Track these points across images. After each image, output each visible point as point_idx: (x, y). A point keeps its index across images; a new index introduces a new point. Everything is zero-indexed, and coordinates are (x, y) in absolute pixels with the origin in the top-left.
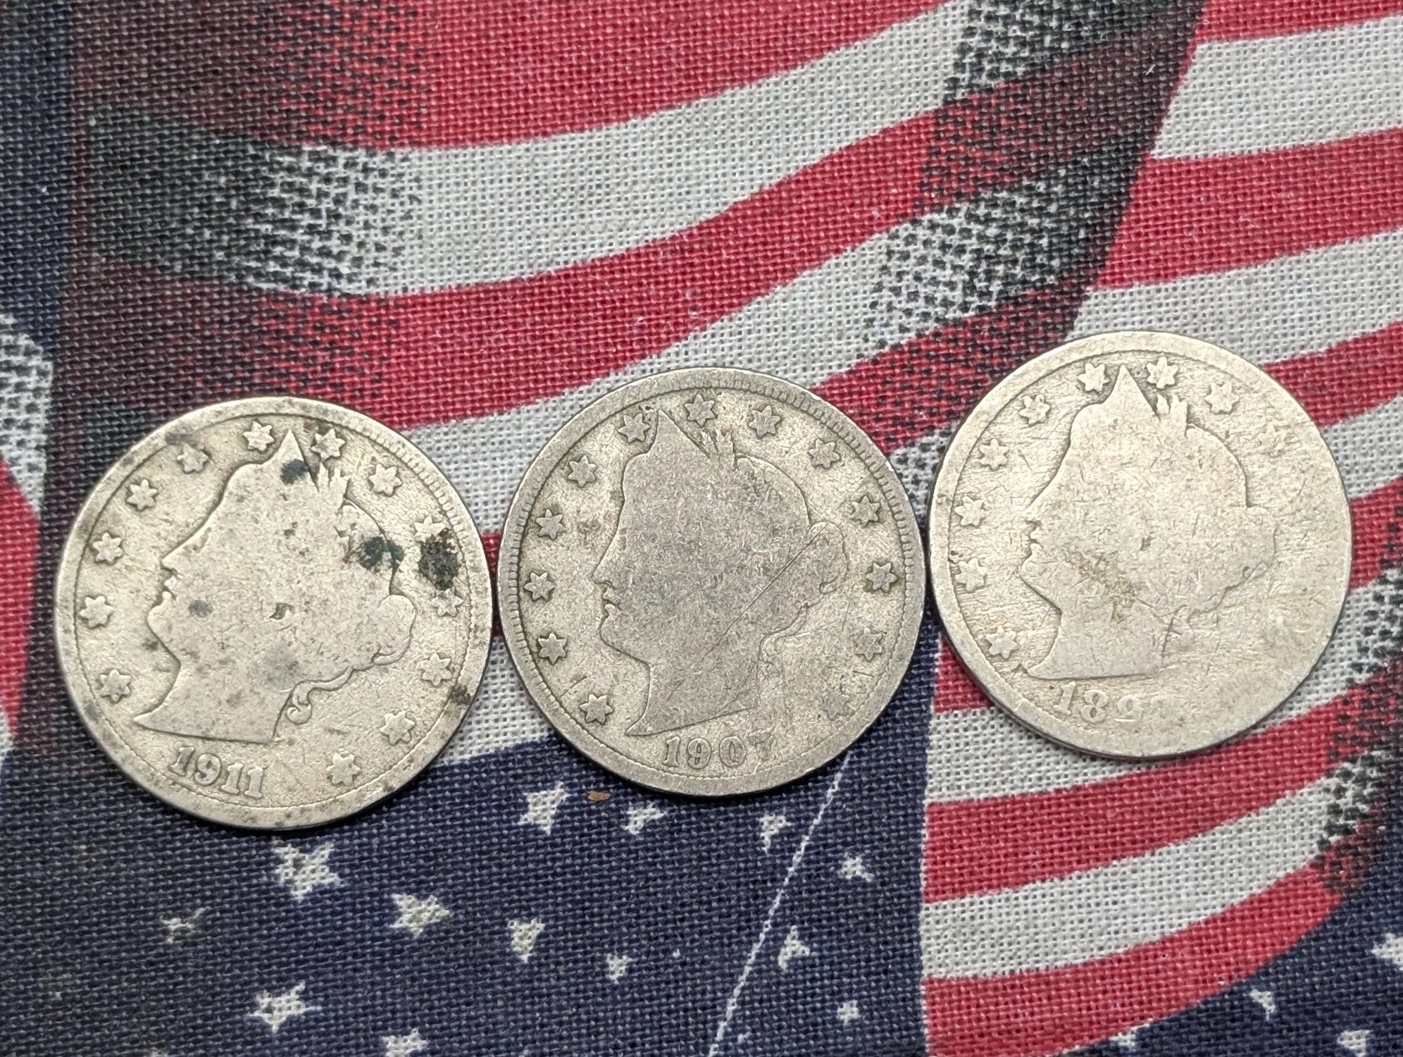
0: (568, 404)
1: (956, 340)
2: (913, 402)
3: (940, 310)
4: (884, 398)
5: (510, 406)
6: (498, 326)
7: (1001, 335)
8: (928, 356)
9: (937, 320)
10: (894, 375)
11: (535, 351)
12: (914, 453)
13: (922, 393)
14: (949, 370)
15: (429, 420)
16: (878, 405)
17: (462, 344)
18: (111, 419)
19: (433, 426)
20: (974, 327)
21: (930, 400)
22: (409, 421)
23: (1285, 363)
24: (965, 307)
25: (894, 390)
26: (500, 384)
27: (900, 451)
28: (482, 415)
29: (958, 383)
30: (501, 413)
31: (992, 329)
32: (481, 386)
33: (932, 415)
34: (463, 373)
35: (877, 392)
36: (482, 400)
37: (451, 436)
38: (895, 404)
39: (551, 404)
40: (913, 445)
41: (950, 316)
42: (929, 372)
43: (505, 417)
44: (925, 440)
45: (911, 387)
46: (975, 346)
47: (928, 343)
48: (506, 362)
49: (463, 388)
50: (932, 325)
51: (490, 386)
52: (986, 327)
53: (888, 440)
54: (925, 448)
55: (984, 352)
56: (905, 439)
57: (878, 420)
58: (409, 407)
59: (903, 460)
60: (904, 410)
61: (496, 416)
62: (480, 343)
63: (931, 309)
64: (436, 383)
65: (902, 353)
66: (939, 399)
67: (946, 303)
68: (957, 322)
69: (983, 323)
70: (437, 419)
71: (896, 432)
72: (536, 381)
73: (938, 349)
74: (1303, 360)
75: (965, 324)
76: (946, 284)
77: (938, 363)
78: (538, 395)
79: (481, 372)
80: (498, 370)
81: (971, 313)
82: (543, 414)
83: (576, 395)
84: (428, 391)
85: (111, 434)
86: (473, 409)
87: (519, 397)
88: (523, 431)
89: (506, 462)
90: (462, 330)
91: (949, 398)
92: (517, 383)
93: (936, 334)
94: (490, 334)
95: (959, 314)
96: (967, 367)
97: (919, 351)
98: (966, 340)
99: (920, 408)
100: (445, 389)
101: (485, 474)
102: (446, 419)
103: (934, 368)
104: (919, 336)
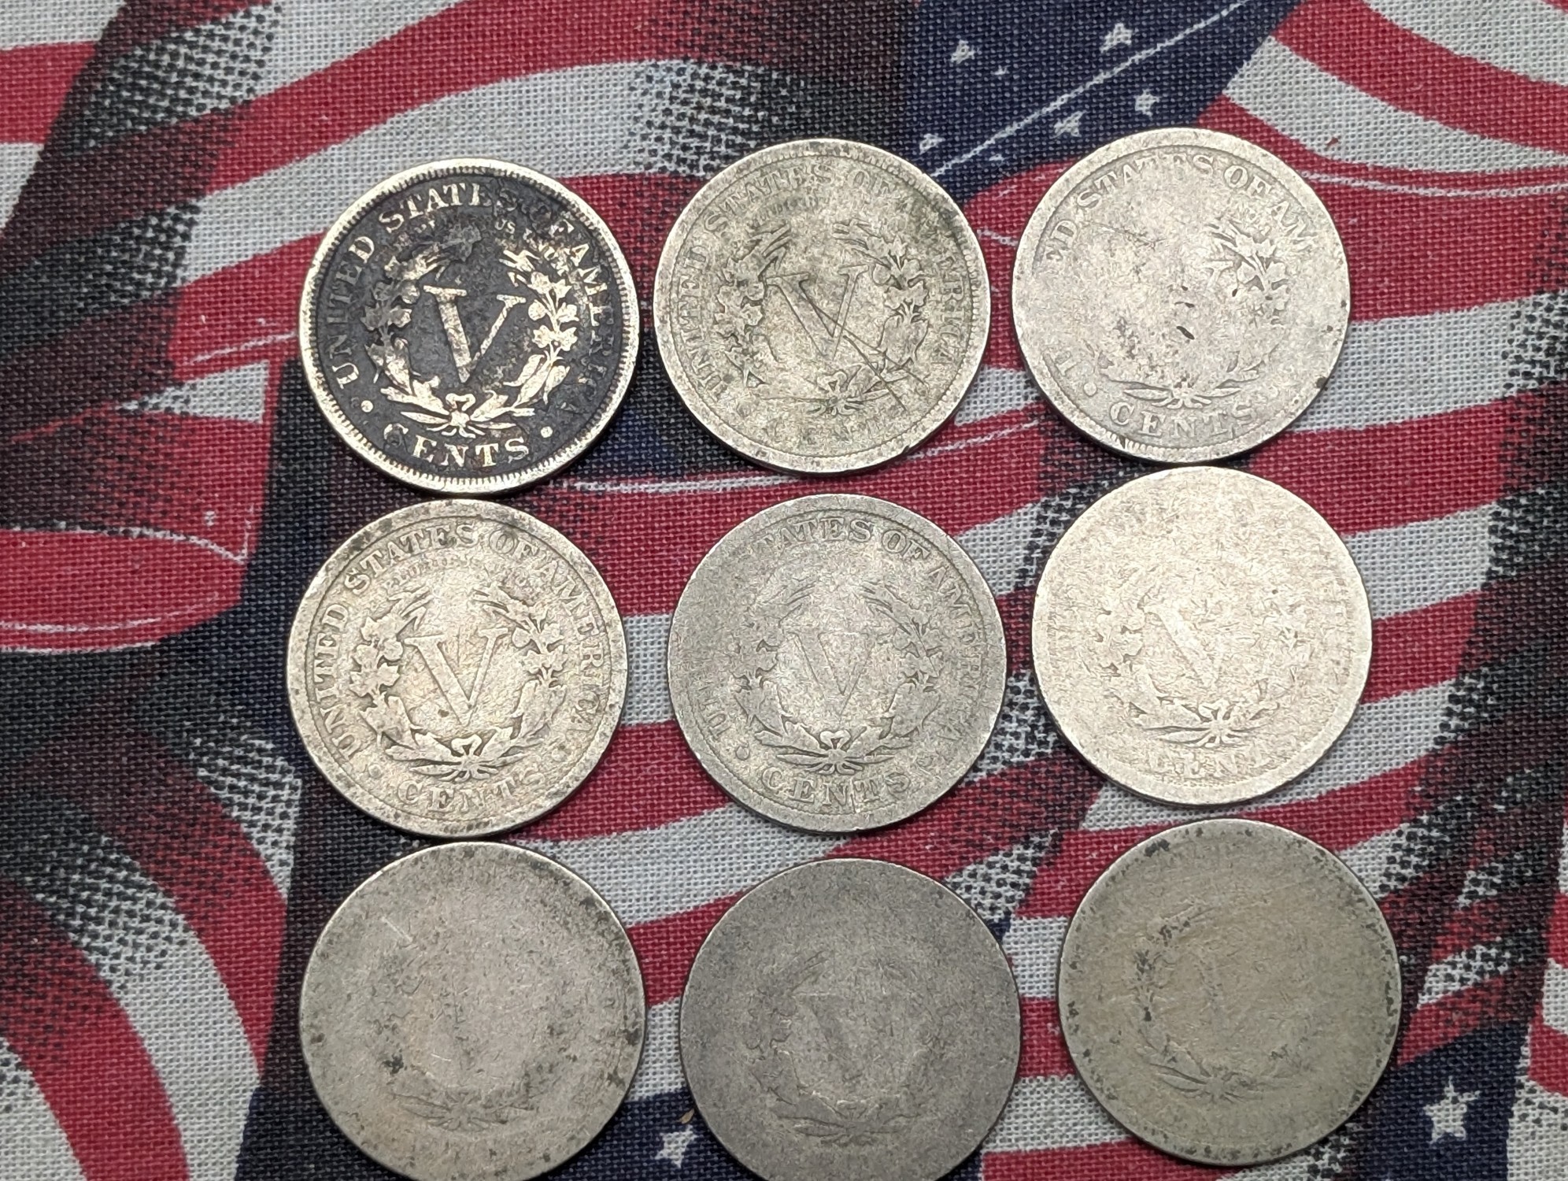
0: (706, 822)
1: (1018, 780)
2: (982, 828)
3: (1007, 755)
4: (959, 824)
5: (660, 823)
6: (653, 759)
7: (1055, 777)
8: (996, 792)
9: (1004, 763)
10: (968, 806)
11: (681, 780)
12: (982, 869)
13: (989, 821)
14: (1012, 803)
15: (595, 833)
16: (954, 830)
17: (624, 772)
18: (346, 826)
19: (598, 838)
20: (1033, 769)
21: (996, 827)
22: (580, 833)
23: (1283, 806)
24: (1026, 753)
25: (967, 818)
26: (652, 805)
27: (971, 868)
28: (637, 829)
29: (1019, 814)
30: (652, 828)
31: (1048, 771)
32: (638, 806)
33: (996, 839)
34: (624, 795)
35: (953, 819)
36: (638, 817)
37: (612, 846)
38: (968, 829)
39: (693, 822)
40: (981, 863)
41: (1014, 760)
42: (996, 804)
43: (656, 831)
44: (991, 859)
45: (981, 816)
46: (1033, 785)
47: (995, 781)
48: (659, 787)
49: (623, 807)
50: (999, 766)
51: (645, 806)
52: (1043, 770)
53: (961, 858)
54: (991, 866)
55: (1041, 789)
56: (975, 858)
57: (954, 842)
58: (580, 822)
59: (973, 875)
60: (975, 834)
61: (648, 831)
62: (639, 771)
63: (999, 754)
64: (602, 803)
65: (975, 788)
66: (1003, 826)
67: (1012, 750)
68: (1020, 765)
69: (1040, 766)
70: (601, 832)
71: (968, 852)
72: (682, 803)
73: (1004, 786)
74: (1298, 804)
75: (1026, 766)
76: (1012, 734)
77: (1003, 797)
78: (682, 815)
79: (638, 795)
80: (652, 793)
81: (1032, 758)
82: (686, 830)
83: (713, 815)
84: (595, 809)
85: (346, 838)
86: (631, 824)
87: (667, 816)
88: (670, 842)
89: (656, 867)
90: (624, 761)
91: (1011, 826)
92: (667, 804)
93: (1003, 774)
94: (647, 765)
95: (1021, 758)
96: (1027, 801)
97: (988, 787)
98: (1026, 779)
99: (988, 834)
100: (609, 808)
101: (638, 876)
102: (610, 832)
103: (1000, 801)
104: (989, 774)
